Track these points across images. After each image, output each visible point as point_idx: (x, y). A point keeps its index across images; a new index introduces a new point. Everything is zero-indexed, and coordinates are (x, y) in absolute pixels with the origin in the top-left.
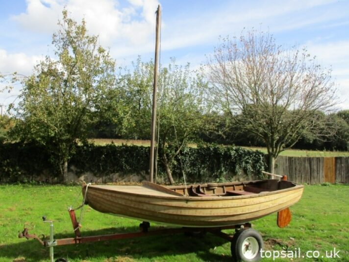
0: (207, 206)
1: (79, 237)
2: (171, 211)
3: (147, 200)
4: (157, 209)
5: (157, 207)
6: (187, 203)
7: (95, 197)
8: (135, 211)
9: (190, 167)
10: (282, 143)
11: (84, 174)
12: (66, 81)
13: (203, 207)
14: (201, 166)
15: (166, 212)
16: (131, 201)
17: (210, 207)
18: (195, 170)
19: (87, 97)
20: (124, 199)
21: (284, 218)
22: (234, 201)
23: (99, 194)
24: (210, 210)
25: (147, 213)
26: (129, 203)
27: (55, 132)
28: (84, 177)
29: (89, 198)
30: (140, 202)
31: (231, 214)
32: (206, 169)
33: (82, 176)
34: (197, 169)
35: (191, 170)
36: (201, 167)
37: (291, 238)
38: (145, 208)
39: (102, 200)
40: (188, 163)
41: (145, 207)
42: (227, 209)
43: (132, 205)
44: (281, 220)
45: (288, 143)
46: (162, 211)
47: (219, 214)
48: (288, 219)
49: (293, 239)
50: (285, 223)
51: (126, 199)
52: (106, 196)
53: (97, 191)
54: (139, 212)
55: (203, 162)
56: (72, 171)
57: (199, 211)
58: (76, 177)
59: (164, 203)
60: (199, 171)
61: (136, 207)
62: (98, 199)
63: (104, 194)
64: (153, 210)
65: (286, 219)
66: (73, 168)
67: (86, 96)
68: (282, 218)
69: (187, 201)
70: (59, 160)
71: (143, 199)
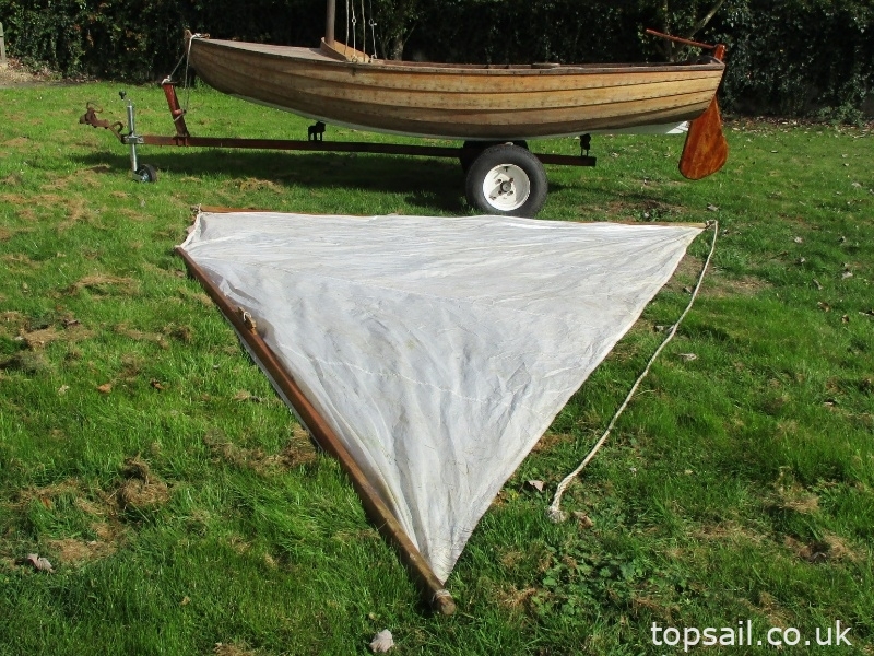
0: (398, 86)
2: (325, 91)
3: (278, 65)
4: (298, 85)
5: (298, 80)
6: (353, 75)
7: (203, 61)
8: (264, 88)
9: (751, 69)
14: (785, 68)
16: (254, 67)
17: (406, 86)
18: (763, 78)
22: (465, 78)
24: (406, 94)
29: (196, 62)
32: (799, 78)
34: (770, 78)
35: (752, 78)
36: (783, 72)
38: (277, 82)
39: (212, 65)
40: (743, 57)
42: (448, 95)
43: (257, 77)
46: (308, 91)
53: (205, 49)
55: (794, 56)
57: (381, 93)
59: (310, 72)
60: (777, 83)
61: (263, 79)
62: (208, 64)
64: (291, 87)
69: (354, 70)
71: (271, 64)
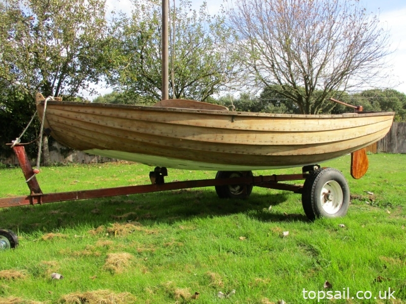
1: (35, 193)
2: (206, 137)
3: (161, 118)
4: (179, 134)
5: (180, 129)
7: (61, 120)
8: (139, 139)
10: (319, 107)
11: (73, 152)
12: (37, 29)
13: (260, 129)
15: (196, 138)
16: (132, 120)
17: (271, 129)
19: (69, 50)
20: (118, 117)
21: (359, 165)
22: (307, 121)
23: (69, 113)
24: (270, 135)
25: (162, 143)
26: (127, 126)
27: (25, 95)
28: (73, 156)
29: (52, 123)
30: (149, 122)
31: (304, 143)
33: (69, 155)
37: (369, 192)
38: (157, 133)
39: (75, 123)
41: (158, 130)
42: (297, 134)
43: (134, 129)
44: (355, 168)
45: (325, 107)
46: (189, 138)
47: (286, 143)
48: (364, 167)
49: (372, 193)
50: (361, 172)
51: (121, 118)
52: (83, 116)
53: (67, 108)
54: (146, 140)
56: (55, 149)
58: (62, 157)
59: (193, 122)
61: (141, 131)
62: (69, 122)
63: (78, 112)
64: (173, 136)
65: (362, 166)
66: (56, 145)
67: (67, 49)
68: (358, 165)
69: (233, 118)
70: (35, 134)
71: (153, 116)
